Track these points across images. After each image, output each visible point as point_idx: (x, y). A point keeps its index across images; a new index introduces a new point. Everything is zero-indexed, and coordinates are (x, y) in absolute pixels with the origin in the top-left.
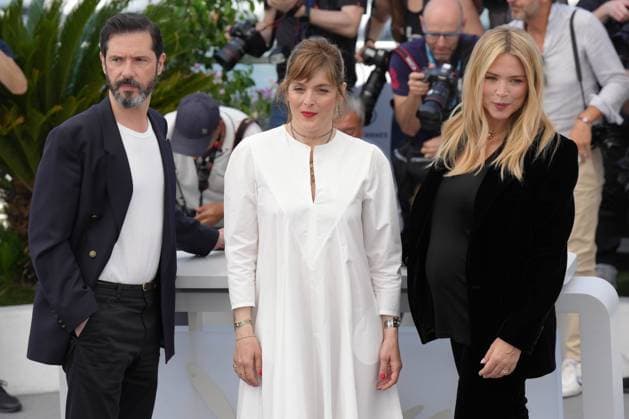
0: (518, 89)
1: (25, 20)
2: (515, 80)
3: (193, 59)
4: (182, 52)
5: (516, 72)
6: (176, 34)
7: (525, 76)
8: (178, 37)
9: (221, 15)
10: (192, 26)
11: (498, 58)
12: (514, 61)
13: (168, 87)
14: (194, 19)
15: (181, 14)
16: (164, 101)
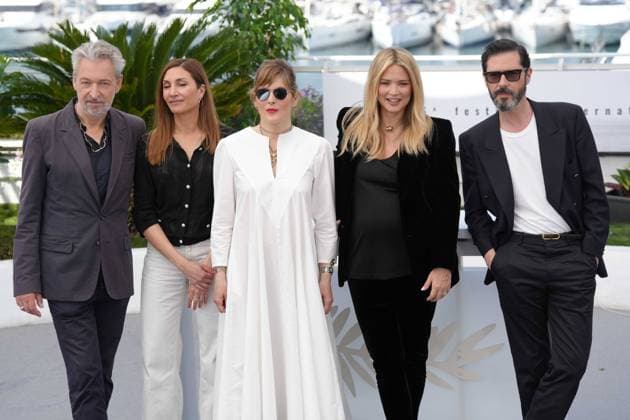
0: (405, 90)
1: (129, 39)
2: (402, 83)
3: (251, 69)
4: (243, 64)
5: (403, 77)
6: (238, 51)
7: (410, 80)
8: (239, 54)
9: (273, 37)
10: (251, 45)
11: (389, 67)
12: (401, 70)
13: (232, 90)
14: (253, 40)
15: (244, 36)
16: (228, 100)
